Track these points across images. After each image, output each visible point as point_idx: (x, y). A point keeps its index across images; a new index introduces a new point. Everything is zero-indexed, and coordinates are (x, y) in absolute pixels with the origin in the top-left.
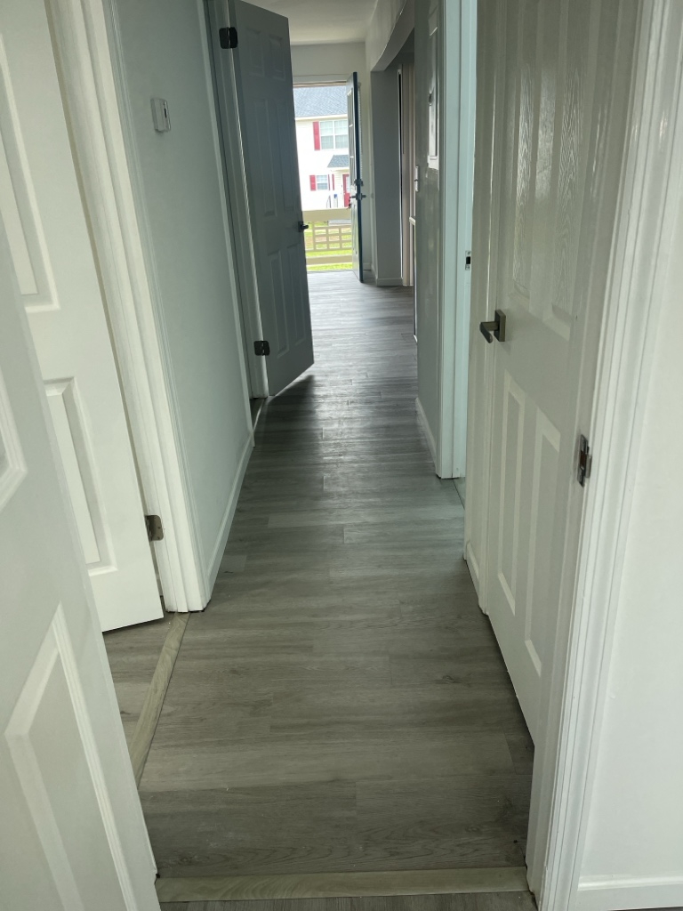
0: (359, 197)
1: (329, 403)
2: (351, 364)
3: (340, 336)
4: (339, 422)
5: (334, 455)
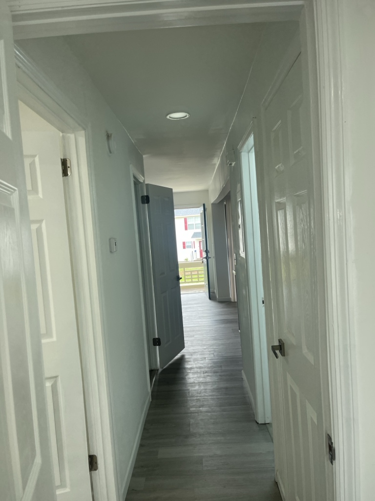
0: (207, 258)
1: (193, 373)
2: (205, 348)
3: (199, 331)
4: (199, 386)
5: (196, 407)
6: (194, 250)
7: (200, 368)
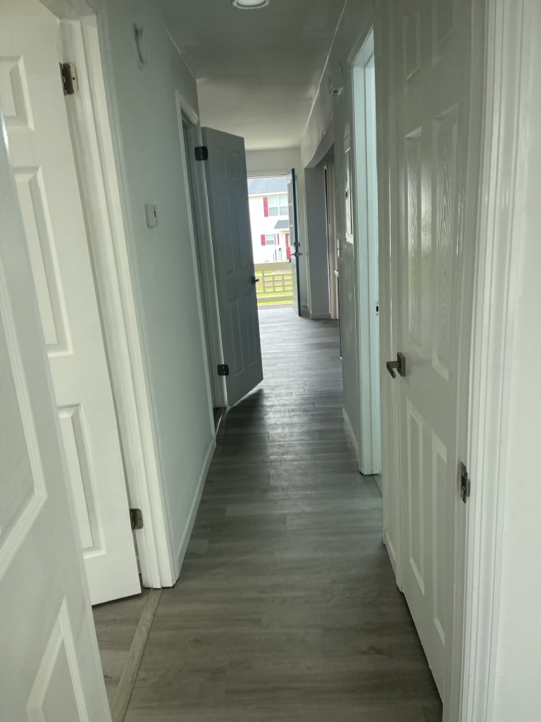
0: (297, 254)
1: (274, 411)
2: (292, 379)
3: (283, 358)
4: (283, 427)
5: (278, 455)
6: (277, 247)
7: (284, 405)
